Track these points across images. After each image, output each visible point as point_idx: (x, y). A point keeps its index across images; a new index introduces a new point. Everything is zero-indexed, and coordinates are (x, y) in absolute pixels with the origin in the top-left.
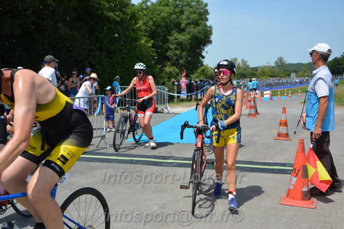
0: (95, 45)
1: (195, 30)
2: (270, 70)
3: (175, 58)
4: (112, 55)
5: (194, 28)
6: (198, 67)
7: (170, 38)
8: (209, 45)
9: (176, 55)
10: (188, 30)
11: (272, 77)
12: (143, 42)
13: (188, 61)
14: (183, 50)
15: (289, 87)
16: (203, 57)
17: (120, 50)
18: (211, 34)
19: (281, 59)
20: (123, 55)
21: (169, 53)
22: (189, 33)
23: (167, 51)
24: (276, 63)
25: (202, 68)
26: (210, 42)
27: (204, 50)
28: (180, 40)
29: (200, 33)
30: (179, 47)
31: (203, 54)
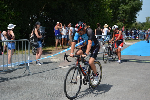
0: (87, 13)
1: (133, 3)
3: (122, 18)
4: (94, 17)
5: (133, 2)
6: (133, 23)
7: (120, 8)
8: (140, 11)
9: (122, 16)
10: (130, 3)
12: (107, 10)
13: (128, 20)
14: (126, 14)
16: (136, 17)
17: (98, 15)
18: (142, 5)
20: (99, 17)
21: (119, 16)
22: (130, 5)
25: (135, 23)
26: (141, 9)
27: (137, 13)
28: (125, 9)
29: (136, 5)
30: (124, 12)
31: (136, 16)
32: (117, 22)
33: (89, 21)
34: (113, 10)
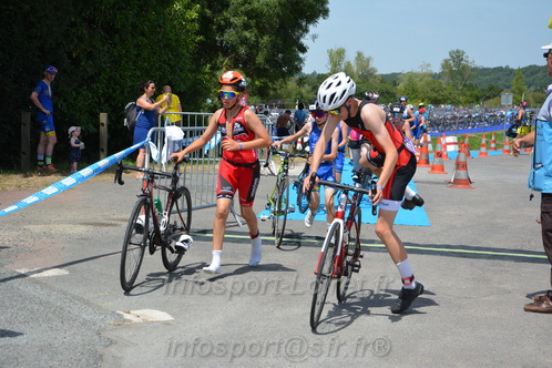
2: (428, 84)
3: (242, 50)
4: (117, 36)
9: (244, 41)
11: (436, 102)
12: (177, 6)
13: (267, 61)
14: (262, 32)
15: (485, 129)
16: (303, 49)
17: (134, 25)
19: (457, 56)
21: (230, 36)
23: (222, 30)
24: (446, 65)
25: (297, 77)
27: (307, 31)
30: (253, 22)
31: (303, 41)
32: (219, 69)
33: (90, 56)
34: (203, 7)
